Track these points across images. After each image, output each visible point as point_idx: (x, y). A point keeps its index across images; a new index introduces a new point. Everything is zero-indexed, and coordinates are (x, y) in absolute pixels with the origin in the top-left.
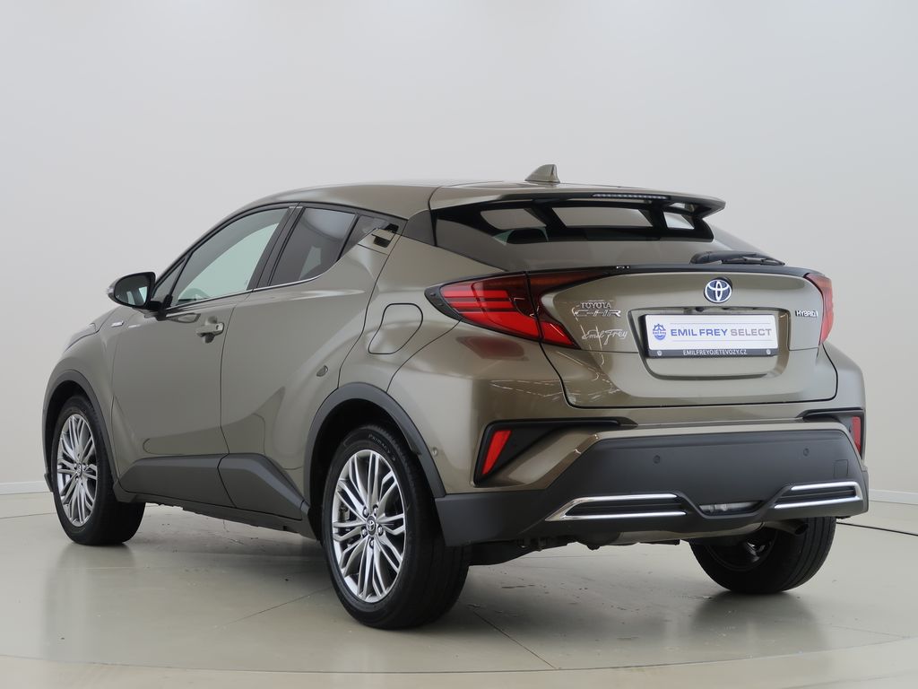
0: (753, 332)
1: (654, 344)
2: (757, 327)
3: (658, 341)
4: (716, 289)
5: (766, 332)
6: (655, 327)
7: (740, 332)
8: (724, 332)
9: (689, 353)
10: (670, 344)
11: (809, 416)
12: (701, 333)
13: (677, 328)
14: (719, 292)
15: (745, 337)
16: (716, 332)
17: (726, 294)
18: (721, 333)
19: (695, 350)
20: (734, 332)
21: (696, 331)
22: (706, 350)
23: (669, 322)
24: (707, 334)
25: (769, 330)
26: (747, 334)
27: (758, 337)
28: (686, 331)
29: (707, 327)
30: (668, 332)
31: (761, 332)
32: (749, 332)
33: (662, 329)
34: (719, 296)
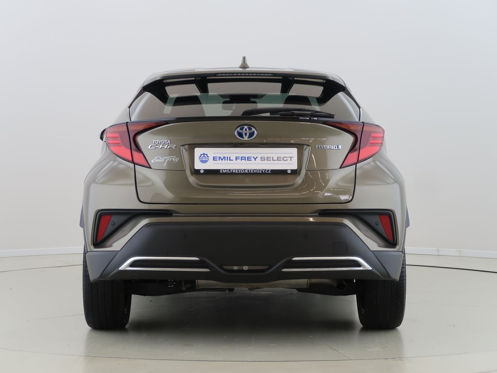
0: (278, 159)
1: (199, 165)
2: (282, 156)
4: (244, 132)
5: (289, 159)
6: (201, 155)
7: (268, 159)
8: (255, 159)
9: (224, 172)
10: (211, 165)
11: (324, 213)
12: (236, 159)
13: (218, 156)
15: (272, 162)
16: (249, 159)
18: (253, 159)
19: (230, 170)
20: (262, 159)
21: (233, 158)
22: (238, 170)
23: (211, 152)
24: (242, 160)
25: (291, 158)
26: (273, 160)
27: (282, 162)
28: (225, 157)
29: (241, 155)
30: (211, 159)
31: (285, 159)
32: (275, 158)
33: (206, 156)
34: (246, 135)
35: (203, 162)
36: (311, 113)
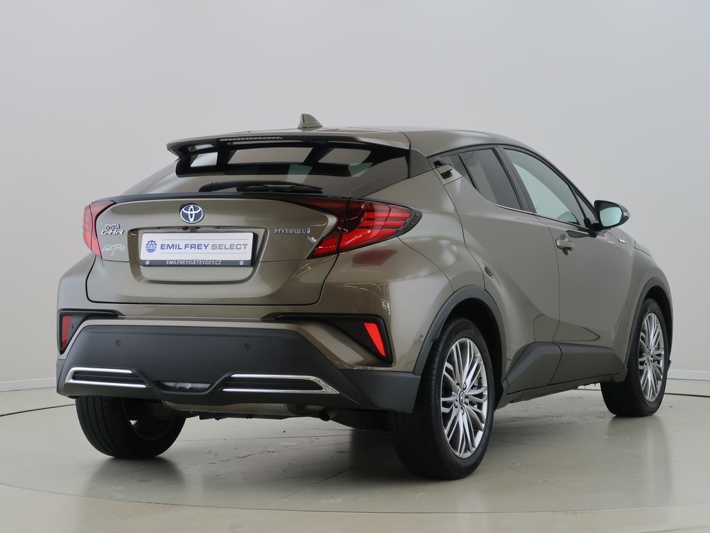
0: (231, 247)
1: (144, 255)
2: (236, 243)
3: (147, 252)
4: (189, 213)
5: (243, 247)
7: (220, 247)
8: (206, 247)
9: (171, 263)
10: (158, 255)
12: (186, 247)
13: (166, 243)
14: (191, 215)
15: (224, 251)
16: (199, 247)
17: (197, 216)
18: (203, 247)
19: (177, 261)
20: (214, 247)
21: (182, 246)
22: (185, 261)
23: (160, 238)
24: (191, 247)
25: (245, 245)
26: (225, 248)
27: (235, 250)
28: (173, 245)
29: (190, 243)
30: (159, 246)
31: (239, 247)
32: (228, 246)
33: (153, 243)
34: (191, 217)
35: (150, 251)
36: (291, 187)
